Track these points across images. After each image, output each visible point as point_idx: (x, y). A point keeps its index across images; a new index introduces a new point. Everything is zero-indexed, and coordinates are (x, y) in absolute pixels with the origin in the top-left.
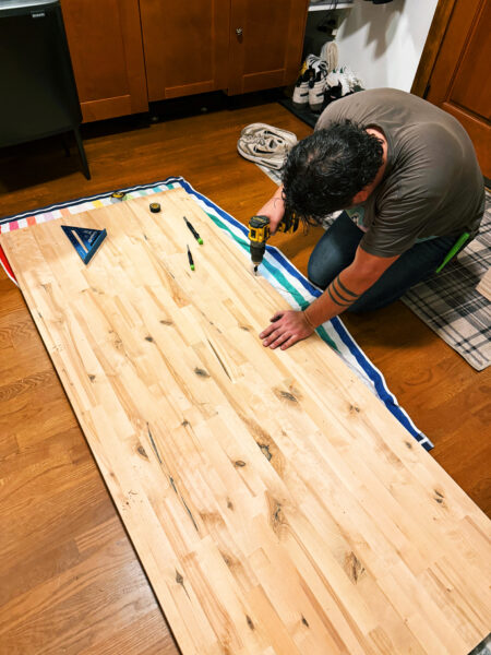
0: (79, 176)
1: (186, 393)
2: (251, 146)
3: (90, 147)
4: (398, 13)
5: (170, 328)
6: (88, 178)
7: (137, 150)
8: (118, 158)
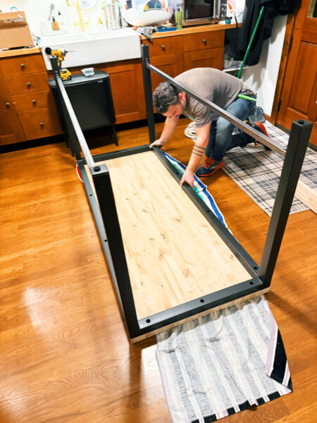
0: (114, 145)
1: (137, 217)
2: (190, 132)
3: (120, 134)
4: (263, 69)
5: (136, 196)
6: (117, 145)
7: (141, 135)
8: (131, 138)
